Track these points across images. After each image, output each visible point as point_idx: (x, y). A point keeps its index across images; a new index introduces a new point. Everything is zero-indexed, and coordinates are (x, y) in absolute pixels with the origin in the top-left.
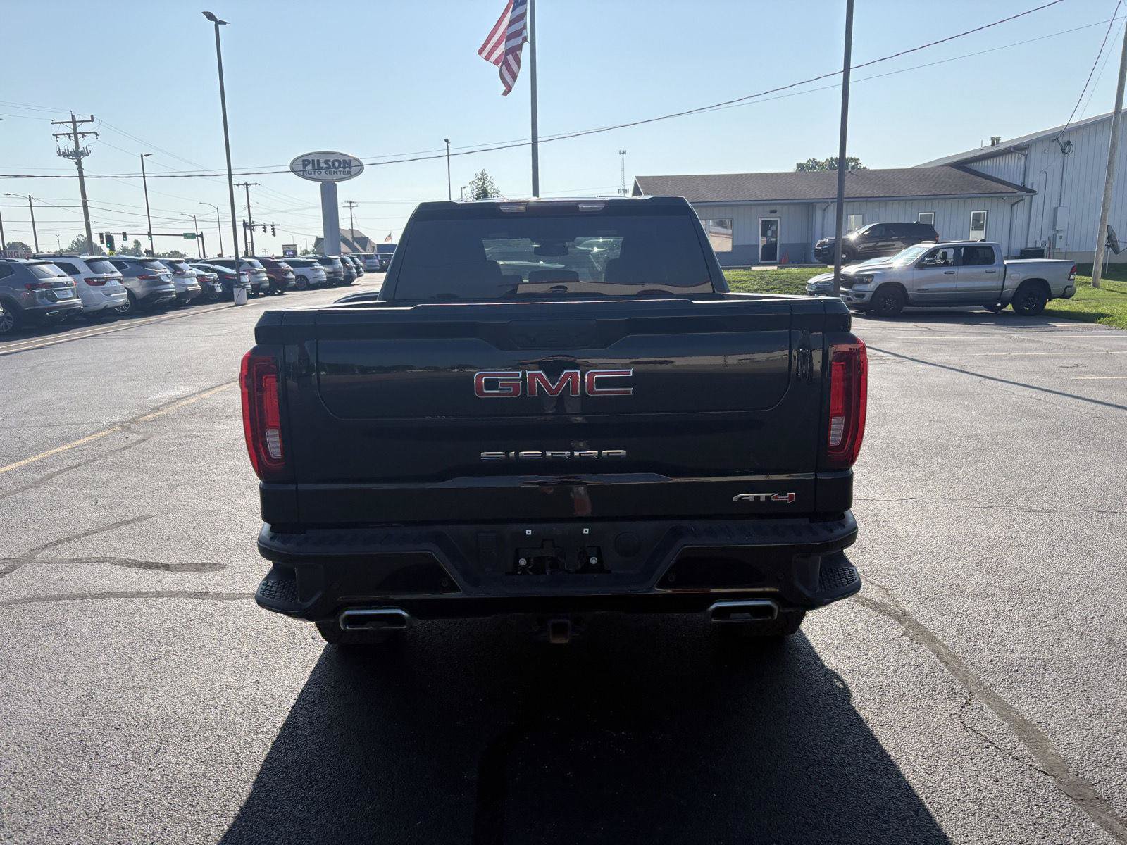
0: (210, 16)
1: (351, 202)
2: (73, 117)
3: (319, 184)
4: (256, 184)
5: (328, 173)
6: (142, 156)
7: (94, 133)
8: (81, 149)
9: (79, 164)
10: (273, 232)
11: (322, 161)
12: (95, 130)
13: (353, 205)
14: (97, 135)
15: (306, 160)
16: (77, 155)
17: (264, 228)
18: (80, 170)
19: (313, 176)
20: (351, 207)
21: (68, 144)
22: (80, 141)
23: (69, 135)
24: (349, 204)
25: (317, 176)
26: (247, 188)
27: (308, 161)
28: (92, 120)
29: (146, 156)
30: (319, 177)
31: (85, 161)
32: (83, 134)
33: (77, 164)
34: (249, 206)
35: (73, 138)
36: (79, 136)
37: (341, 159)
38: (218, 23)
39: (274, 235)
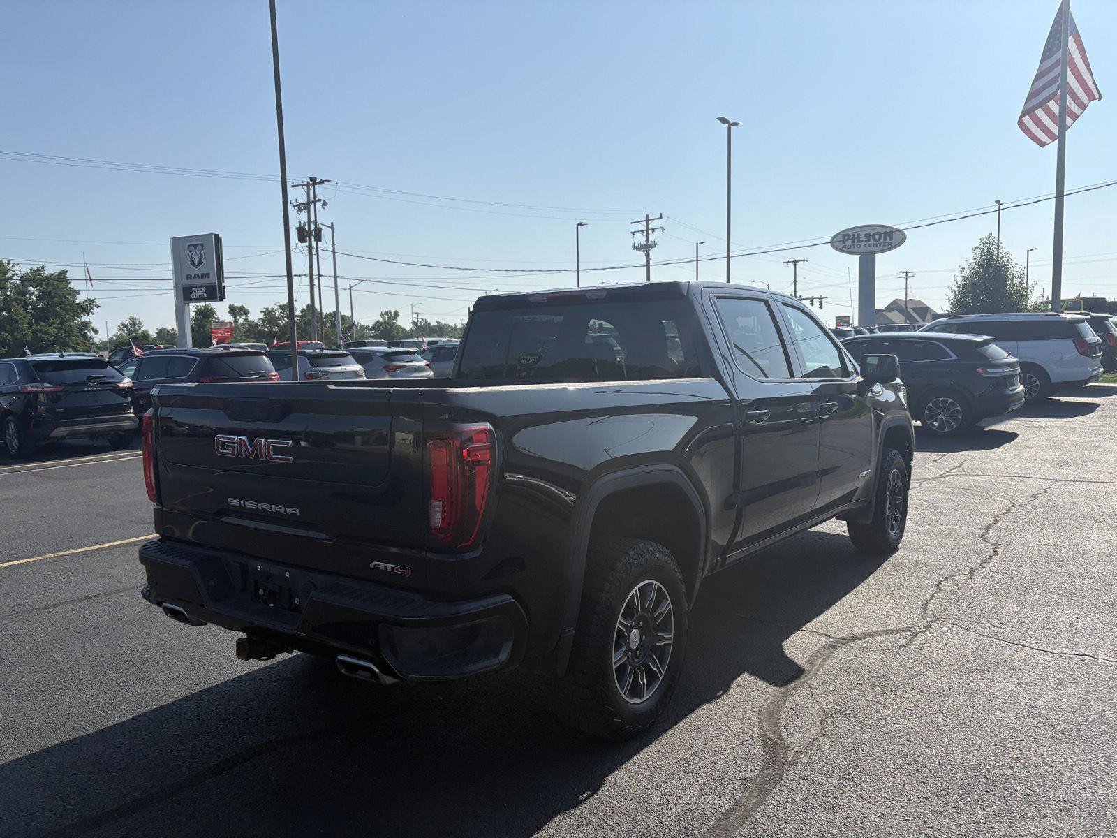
0: (724, 121)
1: (907, 273)
2: (647, 216)
3: (857, 258)
4: (804, 260)
5: (868, 246)
6: (697, 244)
7: (661, 228)
8: (650, 242)
9: (648, 255)
10: (821, 304)
11: (862, 235)
12: (662, 226)
13: (909, 275)
14: (663, 229)
15: (846, 235)
16: (647, 247)
17: (812, 301)
18: (648, 260)
19: (852, 250)
20: (907, 278)
21: (640, 239)
22: (650, 235)
23: (643, 231)
24: (904, 275)
25: (856, 249)
26: (795, 264)
27: (849, 236)
28: (661, 217)
29: (700, 243)
30: (859, 250)
31: (652, 252)
32: (653, 230)
33: (646, 255)
34: (795, 282)
35: (645, 234)
36: (650, 231)
37: (882, 231)
38: (730, 125)
39: (821, 307)
